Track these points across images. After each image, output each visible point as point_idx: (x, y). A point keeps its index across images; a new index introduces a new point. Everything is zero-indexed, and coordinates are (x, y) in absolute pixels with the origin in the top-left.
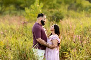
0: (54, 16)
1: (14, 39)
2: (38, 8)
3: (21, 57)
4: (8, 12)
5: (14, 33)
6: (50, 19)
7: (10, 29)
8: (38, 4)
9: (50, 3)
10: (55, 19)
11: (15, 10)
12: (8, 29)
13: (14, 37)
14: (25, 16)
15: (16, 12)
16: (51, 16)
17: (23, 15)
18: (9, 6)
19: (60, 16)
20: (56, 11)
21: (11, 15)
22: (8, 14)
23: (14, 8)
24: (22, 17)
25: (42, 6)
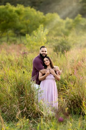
0: (60, 46)
1: (12, 71)
2: (41, 35)
3: (19, 89)
4: (5, 39)
5: (12, 65)
6: (54, 49)
7: (8, 60)
8: (43, 30)
9: (58, 28)
10: (61, 49)
11: (14, 37)
12: (5, 60)
13: (12, 69)
14: (26, 44)
15: (15, 38)
16: (57, 45)
17: (24, 44)
18: (7, 31)
19: (67, 46)
20: (62, 40)
21: (9, 42)
22: (4, 41)
23: (13, 34)
24: (23, 45)
25: (47, 33)
